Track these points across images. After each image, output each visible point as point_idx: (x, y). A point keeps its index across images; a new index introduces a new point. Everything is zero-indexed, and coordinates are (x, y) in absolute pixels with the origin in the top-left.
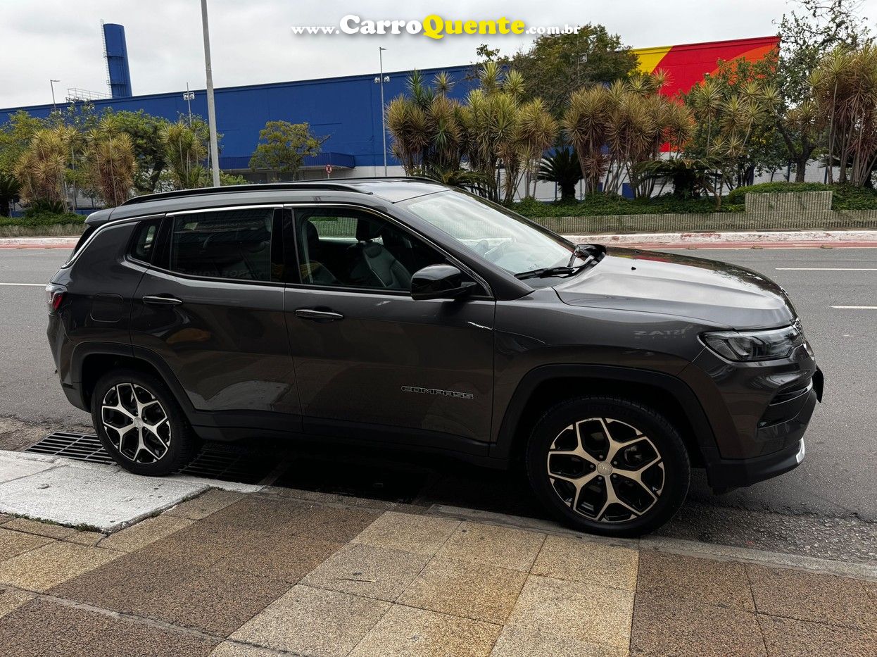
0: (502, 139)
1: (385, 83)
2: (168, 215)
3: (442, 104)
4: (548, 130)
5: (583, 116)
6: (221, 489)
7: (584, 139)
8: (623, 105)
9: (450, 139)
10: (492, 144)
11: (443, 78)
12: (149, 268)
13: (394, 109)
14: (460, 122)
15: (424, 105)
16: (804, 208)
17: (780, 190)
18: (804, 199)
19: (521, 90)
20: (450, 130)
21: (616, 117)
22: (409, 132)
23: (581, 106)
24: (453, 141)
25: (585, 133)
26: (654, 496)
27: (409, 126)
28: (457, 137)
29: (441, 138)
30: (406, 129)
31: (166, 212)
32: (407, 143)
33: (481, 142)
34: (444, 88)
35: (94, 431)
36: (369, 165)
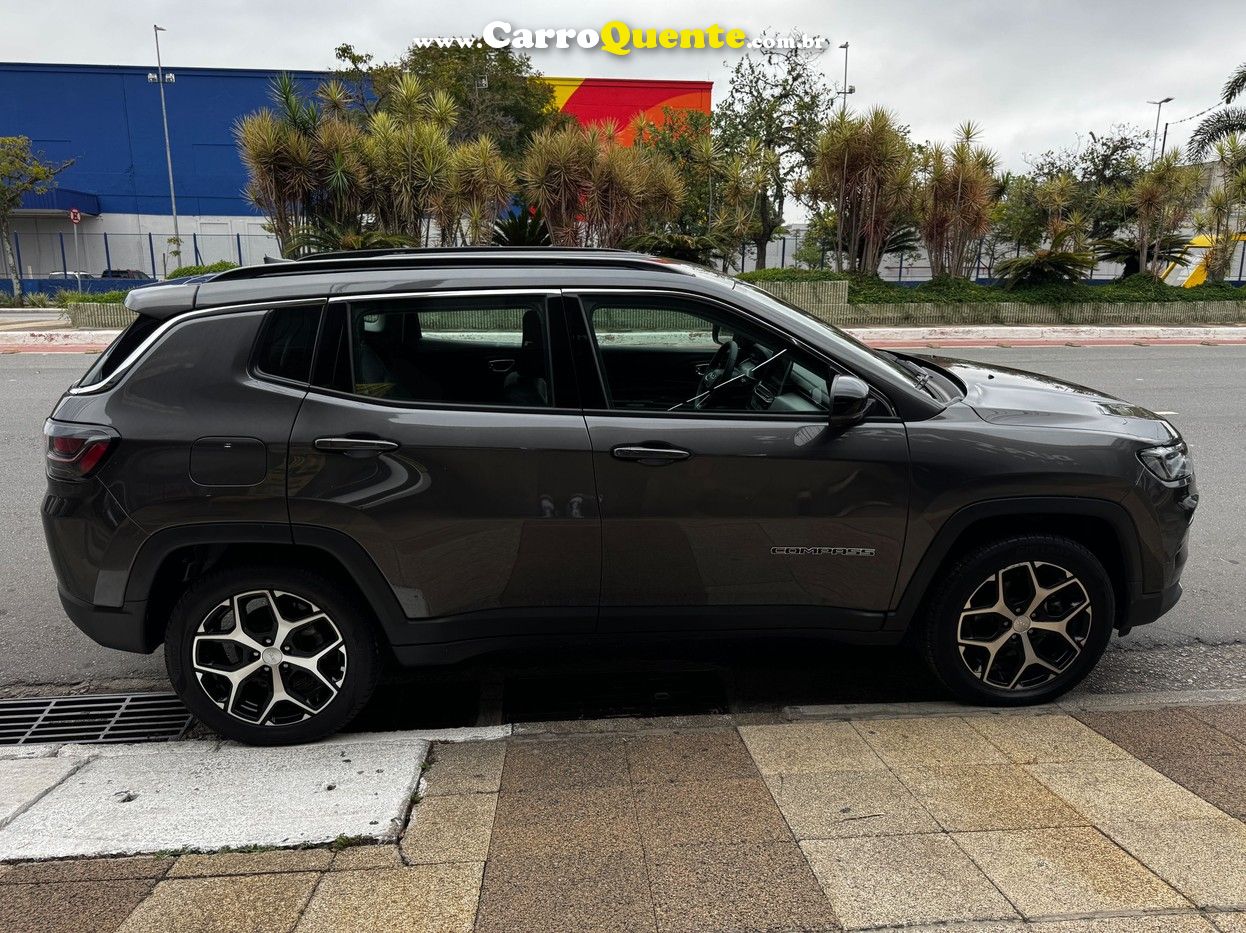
0: (432, 190)
1: (167, 84)
2: (331, 299)
3: (336, 130)
4: (504, 183)
5: (551, 168)
6: (446, 742)
7: (554, 201)
8: (602, 157)
9: (353, 184)
10: (416, 196)
11: (335, 92)
12: (308, 390)
13: (256, 130)
14: (366, 162)
15: (306, 129)
16: (820, 301)
17: (793, 279)
18: (819, 289)
19: (453, 121)
20: (352, 170)
21: (595, 172)
22: (285, 168)
23: (548, 152)
24: (357, 187)
25: (556, 192)
26: (1077, 648)
27: (284, 159)
28: (363, 180)
29: (337, 179)
30: (278, 163)
31: (329, 296)
32: (280, 184)
33: (400, 191)
34: (335, 106)
35: (168, 683)
36: (128, 212)
